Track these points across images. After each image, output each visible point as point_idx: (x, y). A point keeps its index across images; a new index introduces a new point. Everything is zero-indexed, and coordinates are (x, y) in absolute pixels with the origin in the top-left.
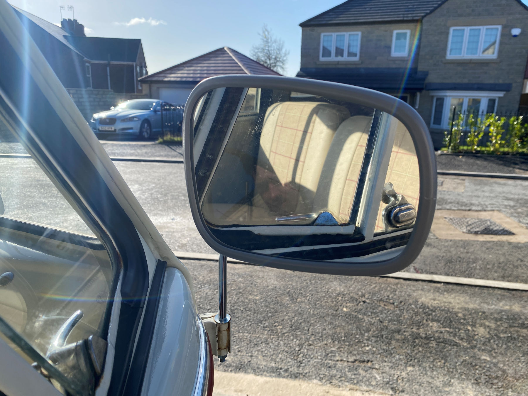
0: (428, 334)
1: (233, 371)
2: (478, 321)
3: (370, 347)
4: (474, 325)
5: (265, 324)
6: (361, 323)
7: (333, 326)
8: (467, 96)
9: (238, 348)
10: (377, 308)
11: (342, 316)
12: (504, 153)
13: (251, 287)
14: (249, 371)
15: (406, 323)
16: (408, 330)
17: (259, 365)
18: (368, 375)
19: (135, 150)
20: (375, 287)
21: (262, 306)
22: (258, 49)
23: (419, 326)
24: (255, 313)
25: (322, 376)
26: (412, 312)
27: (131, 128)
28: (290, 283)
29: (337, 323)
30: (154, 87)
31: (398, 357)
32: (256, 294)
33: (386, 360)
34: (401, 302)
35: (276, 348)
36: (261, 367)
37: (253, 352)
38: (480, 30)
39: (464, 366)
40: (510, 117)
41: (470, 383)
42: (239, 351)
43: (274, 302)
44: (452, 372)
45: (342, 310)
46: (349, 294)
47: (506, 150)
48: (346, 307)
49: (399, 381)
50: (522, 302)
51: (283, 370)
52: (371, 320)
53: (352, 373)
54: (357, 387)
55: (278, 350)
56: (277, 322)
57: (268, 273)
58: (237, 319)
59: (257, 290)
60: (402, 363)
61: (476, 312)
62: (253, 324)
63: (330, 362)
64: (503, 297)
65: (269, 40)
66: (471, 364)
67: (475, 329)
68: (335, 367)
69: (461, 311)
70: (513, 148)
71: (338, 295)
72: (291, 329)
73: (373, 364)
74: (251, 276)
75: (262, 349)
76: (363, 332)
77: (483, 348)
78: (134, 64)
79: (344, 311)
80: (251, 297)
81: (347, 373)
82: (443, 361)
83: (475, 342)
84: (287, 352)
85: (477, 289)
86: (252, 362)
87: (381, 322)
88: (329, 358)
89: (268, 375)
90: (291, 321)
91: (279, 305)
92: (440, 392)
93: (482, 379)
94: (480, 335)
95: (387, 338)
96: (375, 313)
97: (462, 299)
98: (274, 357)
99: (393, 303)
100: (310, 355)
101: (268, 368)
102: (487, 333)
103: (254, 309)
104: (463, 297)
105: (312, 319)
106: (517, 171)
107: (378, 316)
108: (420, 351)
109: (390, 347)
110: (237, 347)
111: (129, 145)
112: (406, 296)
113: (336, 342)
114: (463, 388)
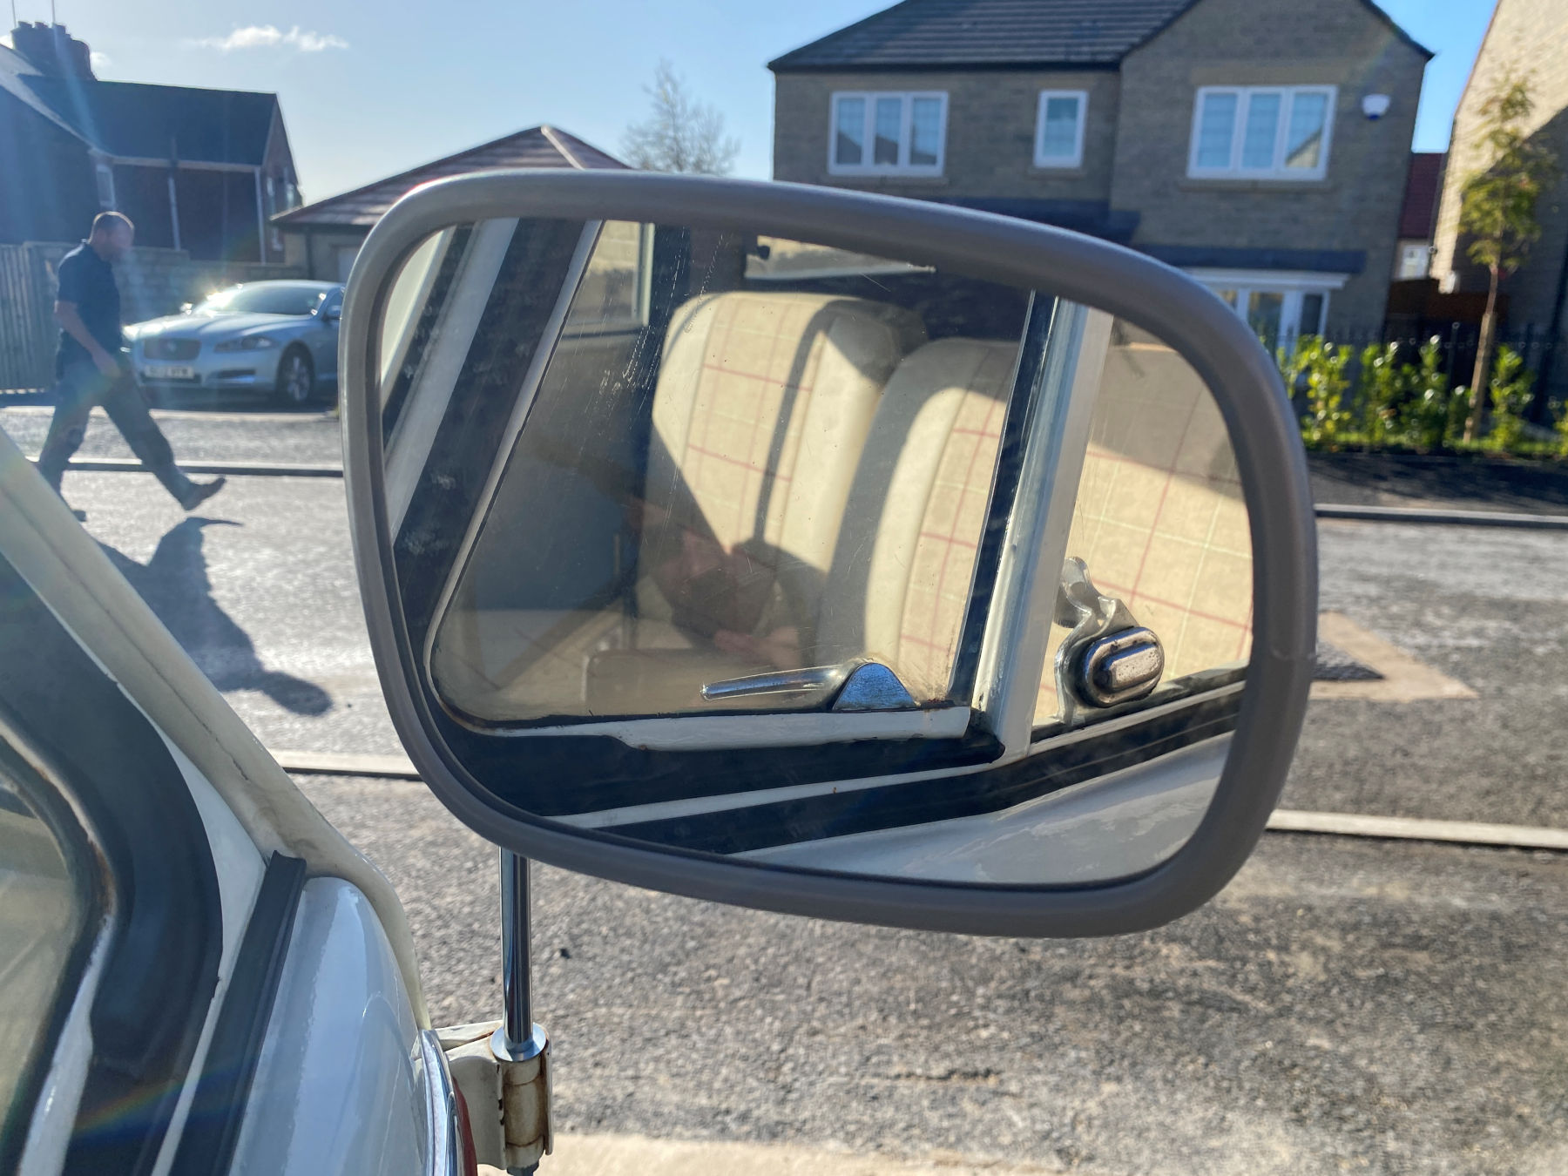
0: (1157, 980)
1: (579, 1130)
2: (1295, 934)
3: (992, 1029)
4: (1283, 948)
5: (675, 974)
6: (965, 957)
7: (882, 970)
8: (1245, 286)
9: (593, 1055)
12: (1351, 449)
14: (630, 1124)
16: (1101, 970)
17: (659, 1104)
18: (988, 1117)
19: (261, 438)
21: (666, 920)
22: (644, 134)
23: (1131, 958)
24: (645, 941)
25: (852, 1128)
27: (250, 372)
29: (894, 959)
30: (323, 243)
31: (1073, 1054)
33: (1040, 1065)
35: (713, 1047)
36: (666, 1110)
37: (642, 1066)
38: (1277, 96)
39: (1262, 1071)
40: (1365, 345)
41: (1279, 1121)
42: (596, 1065)
44: (1229, 1091)
47: (1354, 437)
49: (1080, 1129)
51: (734, 1115)
52: (992, 945)
53: (941, 1112)
54: (958, 1155)
55: (717, 1052)
56: (714, 966)
58: (590, 964)
60: (1087, 1072)
61: (1290, 906)
62: (639, 975)
63: (875, 1081)
64: (1360, 862)
65: (679, 109)
66: (1280, 1063)
67: (1287, 959)
68: (890, 1096)
69: (1245, 906)
70: (1371, 432)
72: (755, 985)
73: (1001, 1082)
75: (668, 1052)
76: (970, 984)
77: (1311, 1013)
78: (257, 171)
81: (927, 1114)
82: (1202, 1060)
83: (1287, 998)
84: (745, 1058)
86: (638, 1096)
87: (1022, 951)
88: (872, 1070)
89: (688, 1134)
90: (756, 962)
92: (1197, 1152)
93: (1313, 1106)
94: (1301, 975)
95: (1040, 998)
97: (1249, 872)
98: (705, 1077)
100: (814, 1065)
101: (688, 1112)
102: (1319, 968)
103: (643, 928)
104: (1251, 865)
105: (819, 950)
106: (1385, 497)
108: (1135, 1035)
109: (1051, 1028)
110: (592, 1050)
111: (243, 424)
113: (893, 1020)
114: (1259, 1137)
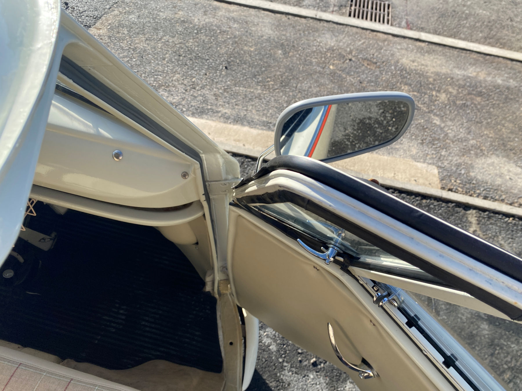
1: (232, 123)
2: (444, 87)
4: (438, 91)
5: (258, 79)
6: (343, 83)
7: (318, 84)
9: (235, 102)
10: (360, 67)
11: (328, 74)
13: (246, 36)
14: (245, 123)
15: (382, 85)
17: (253, 118)
20: (364, 43)
21: (256, 59)
24: (249, 66)
26: (390, 73)
28: (284, 33)
29: (322, 81)
32: (251, 45)
34: (383, 62)
35: (268, 103)
36: (254, 120)
37: (248, 107)
39: (417, 128)
41: (417, 143)
42: (236, 105)
43: (267, 56)
45: (329, 67)
46: (338, 50)
48: (333, 64)
50: (490, 69)
51: (272, 124)
52: (352, 80)
55: (269, 105)
56: (270, 77)
57: (263, 19)
58: (234, 72)
59: (252, 39)
61: (446, 76)
62: (248, 78)
66: (423, 127)
67: (438, 94)
69: (433, 75)
71: (328, 50)
72: (281, 85)
74: (246, 22)
75: (256, 104)
77: (438, 113)
79: (330, 69)
80: (246, 48)
83: (433, 107)
84: (276, 108)
85: (456, 52)
86: (248, 116)
87: (361, 83)
89: (260, 128)
90: (282, 77)
91: (272, 59)
93: (427, 140)
94: (440, 100)
96: (358, 73)
97: (439, 62)
98: (265, 112)
99: (376, 63)
101: (260, 122)
102: (446, 99)
103: (249, 62)
104: (440, 60)
105: (301, 75)
107: (359, 76)
110: (235, 100)
112: (390, 55)
114: (410, 146)
